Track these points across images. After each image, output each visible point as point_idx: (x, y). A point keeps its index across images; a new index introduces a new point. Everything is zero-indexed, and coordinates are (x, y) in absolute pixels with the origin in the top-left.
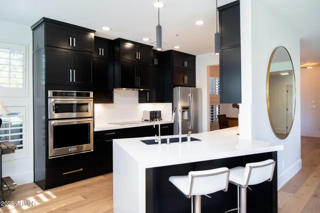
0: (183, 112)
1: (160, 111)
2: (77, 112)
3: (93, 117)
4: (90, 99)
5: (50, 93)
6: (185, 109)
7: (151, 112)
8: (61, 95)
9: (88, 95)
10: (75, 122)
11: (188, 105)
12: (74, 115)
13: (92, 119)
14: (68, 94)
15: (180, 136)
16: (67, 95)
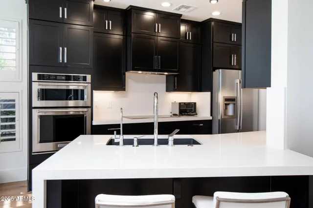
0: (226, 105)
1: (195, 103)
2: (74, 100)
3: (92, 107)
4: (86, 85)
5: (35, 76)
6: (229, 100)
7: (180, 103)
8: (49, 78)
9: (85, 79)
10: (71, 112)
11: (235, 96)
12: (71, 103)
13: (90, 109)
14: (58, 78)
15: (156, 136)
16: (55, 78)
